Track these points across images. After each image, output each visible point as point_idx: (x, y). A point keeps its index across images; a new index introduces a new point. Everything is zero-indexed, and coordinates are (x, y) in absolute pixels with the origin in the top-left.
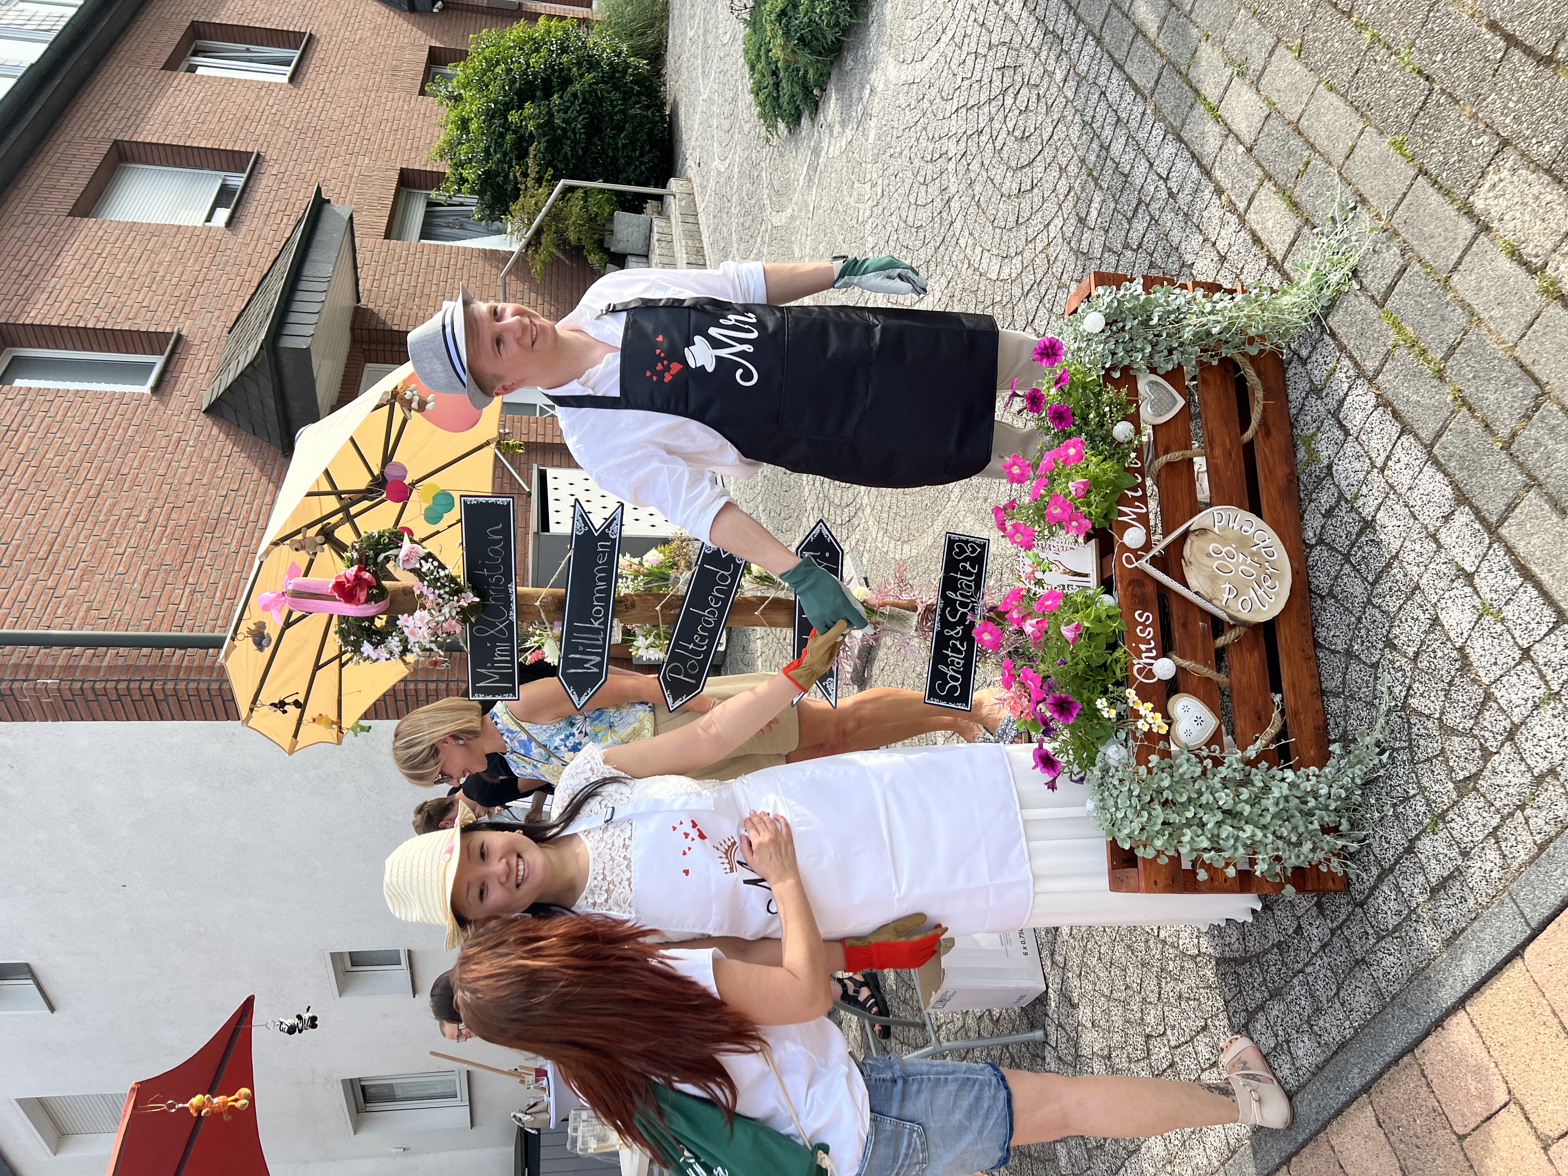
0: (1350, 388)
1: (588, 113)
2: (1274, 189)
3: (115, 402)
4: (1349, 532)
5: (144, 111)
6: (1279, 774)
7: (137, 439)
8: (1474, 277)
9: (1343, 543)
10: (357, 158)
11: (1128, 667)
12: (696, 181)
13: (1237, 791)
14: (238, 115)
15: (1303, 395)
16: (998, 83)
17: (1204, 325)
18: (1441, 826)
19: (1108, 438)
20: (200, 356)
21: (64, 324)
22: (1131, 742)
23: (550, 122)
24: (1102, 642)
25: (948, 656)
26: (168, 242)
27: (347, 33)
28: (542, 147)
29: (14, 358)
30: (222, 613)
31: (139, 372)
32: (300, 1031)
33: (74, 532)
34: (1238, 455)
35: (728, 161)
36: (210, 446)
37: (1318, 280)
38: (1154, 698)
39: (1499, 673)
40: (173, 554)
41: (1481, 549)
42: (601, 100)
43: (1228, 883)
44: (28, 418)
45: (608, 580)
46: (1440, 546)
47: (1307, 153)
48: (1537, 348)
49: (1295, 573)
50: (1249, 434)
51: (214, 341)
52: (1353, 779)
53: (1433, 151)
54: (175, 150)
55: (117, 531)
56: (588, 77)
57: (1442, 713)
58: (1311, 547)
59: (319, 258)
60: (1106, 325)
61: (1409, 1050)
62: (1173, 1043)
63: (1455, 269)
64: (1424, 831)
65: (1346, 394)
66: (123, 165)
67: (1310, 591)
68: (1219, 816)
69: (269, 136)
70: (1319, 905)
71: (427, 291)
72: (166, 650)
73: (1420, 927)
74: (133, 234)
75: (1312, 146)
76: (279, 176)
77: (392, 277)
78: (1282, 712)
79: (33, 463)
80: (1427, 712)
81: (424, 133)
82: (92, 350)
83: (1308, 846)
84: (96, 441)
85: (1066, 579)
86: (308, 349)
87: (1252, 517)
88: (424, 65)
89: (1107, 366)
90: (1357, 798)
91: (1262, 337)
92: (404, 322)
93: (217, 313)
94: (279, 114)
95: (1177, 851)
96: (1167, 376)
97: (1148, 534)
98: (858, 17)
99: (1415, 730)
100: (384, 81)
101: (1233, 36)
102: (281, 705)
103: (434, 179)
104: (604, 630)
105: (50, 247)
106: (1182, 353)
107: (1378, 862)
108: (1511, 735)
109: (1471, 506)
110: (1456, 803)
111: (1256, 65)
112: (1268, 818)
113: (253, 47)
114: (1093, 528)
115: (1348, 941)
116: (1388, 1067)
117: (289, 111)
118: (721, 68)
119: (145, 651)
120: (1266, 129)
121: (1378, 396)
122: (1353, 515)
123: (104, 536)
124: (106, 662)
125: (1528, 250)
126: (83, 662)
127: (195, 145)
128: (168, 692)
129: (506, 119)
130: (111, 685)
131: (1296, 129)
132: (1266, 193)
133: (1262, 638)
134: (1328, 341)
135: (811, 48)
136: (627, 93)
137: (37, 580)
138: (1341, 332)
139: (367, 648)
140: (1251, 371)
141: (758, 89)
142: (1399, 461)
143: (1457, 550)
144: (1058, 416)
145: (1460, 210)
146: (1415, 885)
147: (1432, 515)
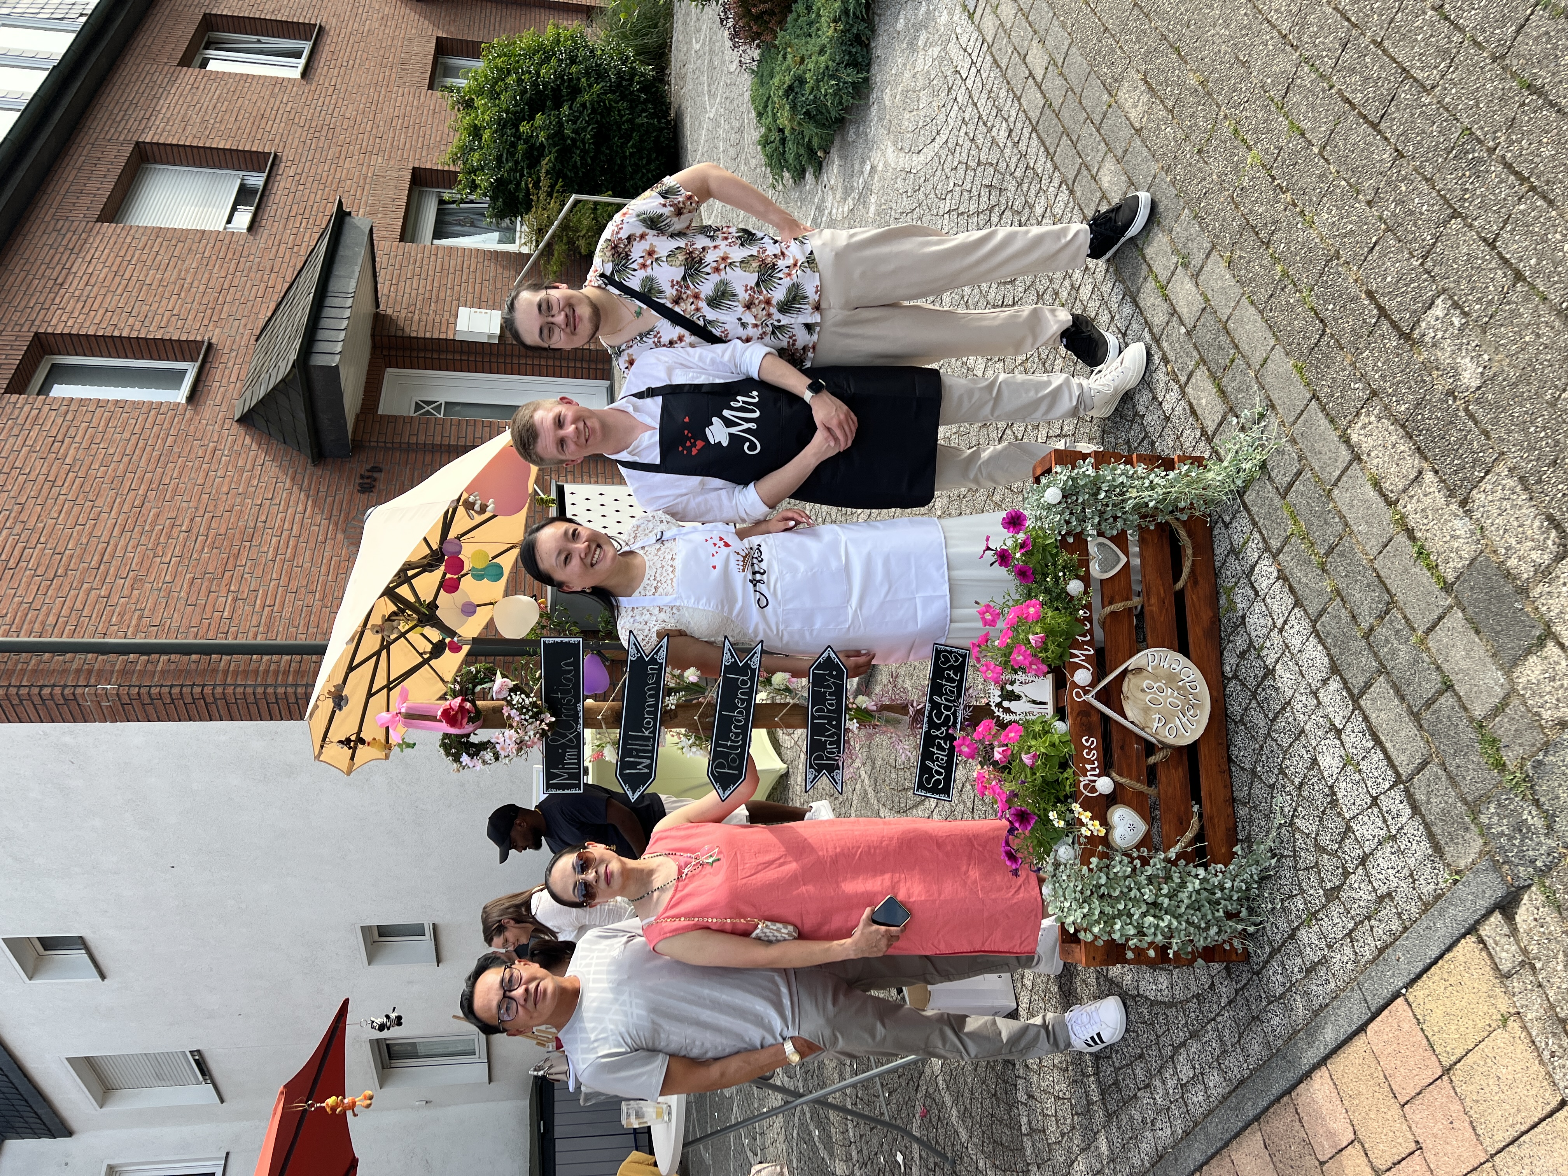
0: (1259, 557)
1: (597, 122)
2: (1207, 373)
3: (153, 412)
4: (1256, 675)
5: (164, 111)
6: (1194, 871)
7: (176, 449)
8: (1348, 495)
9: (1251, 683)
10: (370, 157)
11: (1076, 784)
13: (1159, 886)
15: (1226, 552)
16: (986, 199)
17: (1143, 498)
18: (1314, 922)
19: (1062, 595)
20: (230, 364)
21: (100, 333)
22: (1076, 846)
23: (559, 132)
24: (1056, 762)
25: (934, 753)
26: (194, 248)
27: (356, 25)
28: (552, 157)
29: (53, 365)
30: (263, 620)
31: (174, 379)
33: (122, 543)
34: (1170, 601)
36: (244, 456)
37: (1235, 464)
38: (1097, 809)
39: (1356, 811)
40: (215, 562)
41: (1347, 713)
42: (609, 109)
44: (72, 428)
45: (656, 696)
46: (1319, 703)
48: (1389, 565)
49: (1214, 702)
50: (1180, 584)
51: (243, 350)
52: (1251, 876)
53: (1324, 382)
54: (195, 150)
55: (162, 540)
56: (596, 88)
57: (1317, 835)
58: (1229, 679)
59: (342, 273)
60: (1063, 497)
61: (1288, 1092)
62: (1117, 1065)
63: (1335, 484)
64: (1302, 923)
65: (1257, 562)
66: (145, 166)
67: (1227, 715)
68: (1144, 908)
69: (285, 136)
70: (1227, 968)
71: (442, 295)
72: (214, 656)
73: (1298, 998)
74: (159, 240)
75: (1236, 347)
76: (297, 177)
77: (408, 282)
78: (1201, 816)
79: (79, 474)
80: (1307, 831)
81: (434, 130)
82: (127, 357)
83: (1214, 930)
84: (137, 452)
85: (1029, 707)
86: (337, 366)
87: (1180, 657)
88: (431, 58)
89: (1064, 531)
90: (1254, 892)
91: (1191, 507)
92: (422, 329)
93: (243, 321)
94: (293, 112)
95: (1110, 936)
96: (1111, 539)
98: (860, 98)
99: (1298, 843)
100: (393, 75)
101: (1178, 230)
102: (347, 742)
103: (446, 179)
105: (82, 255)
106: (1125, 520)
107: (1270, 942)
108: (1363, 861)
109: (1342, 677)
110: (1324, 906)
111: (1196, 261)
112: (1183, 910)
113: (263, 39)
114: (1050, 667)
115: (1248, 1001)
116: (1273, 1103)
117: (303, 108)
118: (727, 94)
119: (194, 657)
120: (1202, 320)
121: (1279, 571)
122: (1259, 661)
123: (150, 546)
124: (159, 668)
125: (1386, 485)
126: (138, 668)
127: (214, 146)
128: (218, 696)
129: (518, 129)
130: (165, 690)
131: (1225, 328)
132: (1201, 374)
133: (1185, 758)
134: (1245, 514)
135: (816, 122)
136: (634, 102)
137: (92, 589)
138: (1254, 510)
139: (465, 758)
140: (1183, 533)
141: (765, 142)
142: (1292, 627)
143: (1330, 709)
144: (1022, 574)
145: (1340, 437)
146: (1295, 964)
147: (1314, 677)
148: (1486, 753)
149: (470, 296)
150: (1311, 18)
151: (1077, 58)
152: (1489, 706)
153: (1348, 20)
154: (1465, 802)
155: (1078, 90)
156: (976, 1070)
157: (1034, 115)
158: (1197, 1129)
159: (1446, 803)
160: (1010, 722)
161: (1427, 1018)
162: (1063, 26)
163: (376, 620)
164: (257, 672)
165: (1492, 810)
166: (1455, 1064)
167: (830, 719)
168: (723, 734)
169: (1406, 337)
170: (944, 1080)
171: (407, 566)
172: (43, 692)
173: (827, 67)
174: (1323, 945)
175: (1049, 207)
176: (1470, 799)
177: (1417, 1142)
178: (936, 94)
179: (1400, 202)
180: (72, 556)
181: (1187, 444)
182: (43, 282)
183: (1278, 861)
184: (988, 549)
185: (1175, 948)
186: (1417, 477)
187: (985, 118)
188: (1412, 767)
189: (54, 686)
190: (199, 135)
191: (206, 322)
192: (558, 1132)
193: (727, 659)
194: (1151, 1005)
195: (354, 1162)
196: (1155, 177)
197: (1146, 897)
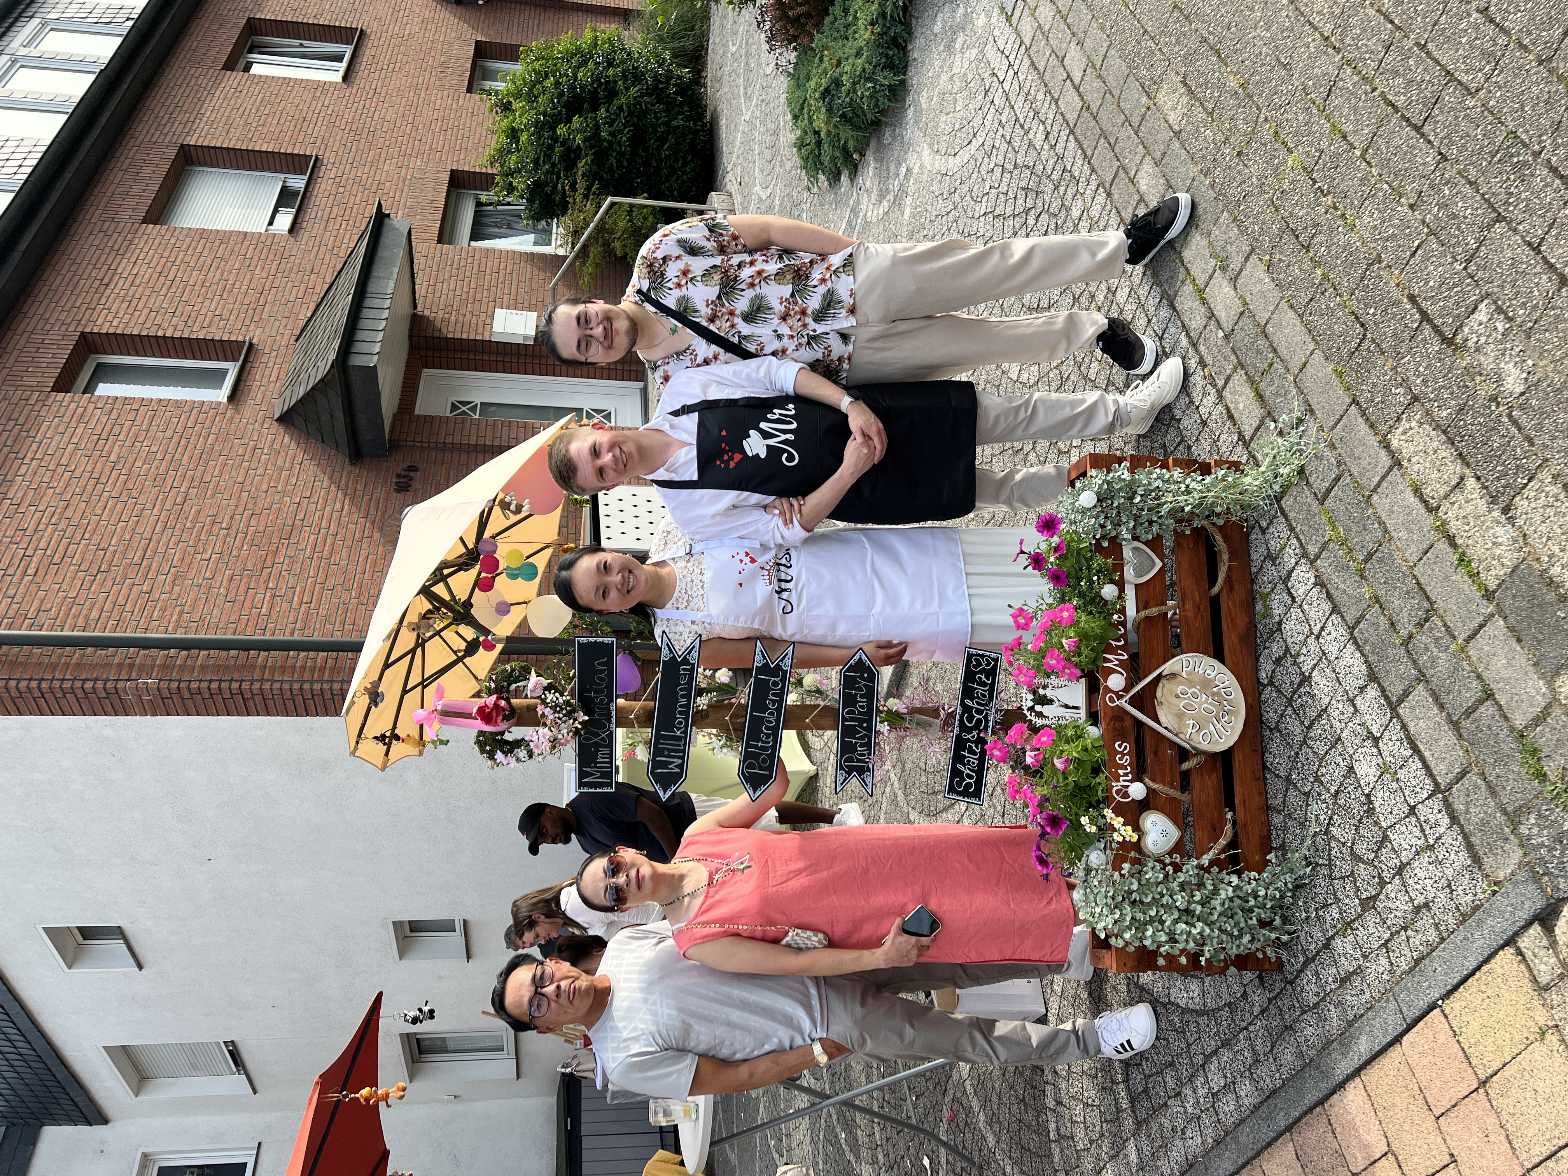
0: (1297, 563)
1: (633, 125)
2: (1245, 377)
3: (195, 411)
4: (1292, 681)
5: (208, 113)
6: (1227, 879)
7: (217, 448)
8: (1388, 501)
9: (1287, 689)
10: (409, 159)
11: (1109, 789)
12: (738, 199)
13: (1191, 893)
14: (296, 117)
15: (1262, 558)
16: (1022, 202)
17: (1178, 503)
18: (1349, 931)
19: (1096, 599)
20: (270, 364)
21: (144, 333)
22: (1108, 852)
23: (596, 135)
24: (1088, 767)
25: (965, 757)
27: (397, 28)
28: (589, 159)
30: (300, 617)
31: (215, 378)
33: (164, 539)
34: (1205, 605)
35: (769, 191)
36: (283, 454)
38: (1129, 814)
39: (1394, 821)
40: (253, 559)
41: (1385, 721)
42: (646, 112)
44: (116, 427)
46: (1356, 710)
47: (1271, 355)
48: (1430, 572)
49: (1249, 709)
50: (1216, 590)
51: (283, 350)
52: (1286, 884)
53: (1364, 387)
54: (238, 153)
55: (202, 537)
56: (633, 90)
57: (1353, 843)
58: (1265, 686)
59: (381, 274)
60: (1098, 500)
61: (1321, 1102)
62: (1147, 1072)
63: (1375, 490)
64: (1337, 933)
65: (1294, 568)
66: (189, 168)
67: (1262, 722)
69: (326, 139)
70: (1260, 977)
71: (479, 297)
72: (252, 652)
73: (1332, 1008)
74: (203, 241)
75: (1275, 351)
76: (337, 180)
77: (446, 283)
78: (1234, 823)
79: (123, 472)
80: (1342, 840)
81: (472, 133)
82: (170, 357)
83: (1247, 938)
84: (179, 450)
85: (1062, 711)
86: (375, 366)
87: (1215, 662)
88: (470, 61)
89: (1098, 536)
90: (1288, 900)
91: (1227, 512)
92: (459, 329)
93: (284, 321)
94: (334, 115)
95: (1142, 942)
96: (1147, 543)
98: (896, 101)
99: (1333, 852)
100: (433, 78)
101: (1217, 233)
102: (382, 738)
103: (483, 181)
104: (685, 738)
105: (127, 256)
107: (1304, 952)
108: (1400, 870)
109: (1379, 685)
110: (1360, 916)
111: (1235, 264)
113: (306, 43)
114: (1083, 671)
115: (1281, 1010)
116: (1304, 1114)
117: (344, 111)
118: (763, 97)
119: (233, 653)
120: (1240, 324)
121: (1316, 577)
122: (1295, 668)
123: (191, 543)
124: (199, 663)
125: (1427, 491)
126: (178, 662)
127: (257, 148)
128: (255, 692)
129: (555, 132)
130: (204, 685)
131: (1264, 332)
132: (1239, 378)
133: (1219, 764)
134: (1282, 519)
135: (852, 125)
136: (670, 106)
137: (134, 585)
138: (1292, 515)
139: (499, 756)
140: (1219, 538)
141: (801, 145)
142: (1330, 634)
143: (1368, 717)
144: (1056, 578)
145: (1380, 442)
146: (1329, 974)
147: (1351, 684)
148: (1527, 763)
149: (506, 298)
150: (1354, 21)
151: (1115, 60)
152: (1529, 716)
153: (1392, 22)
154: (1505, 812)
155: (1116, 93)
156: (1004, 1075)
157: (1071, 117)
158: (1228, 1139)
159: (1486, 813)
160: (1043, 727)
161: (1464, 1030)
162: (1102, 28)
163: (412, 617)
164: (293, 668)
165: (1533, 821)
166: (1492, 1076)
167: (861, 722)
168: (754, 734)
169: (1448, 341)
170: (972, 1085)
171: (444, 565)
172: (86, 686)
173: (864, 70)
174: (1358, 955)
175: (1086, 210)
176: (1510, 809)
177: (1452, 1155)
178: (972, 96)
179: (1443, 206)
180: (115, 552)
181: (1224, 449)
182: (89, 282)
183: (1313, 869)
184: (1022, 552)
185: (1207, 955)
186: (1458, 484)
187: (1022, 121)
188: (1451, 776)
189: (96, 679)
190: (242, 137)
192: (585, 1129)
193: (759, 661)
194: (1183, 1013)
195: (385, 1154)
196: (1193, 180)
197: (1178, 904)
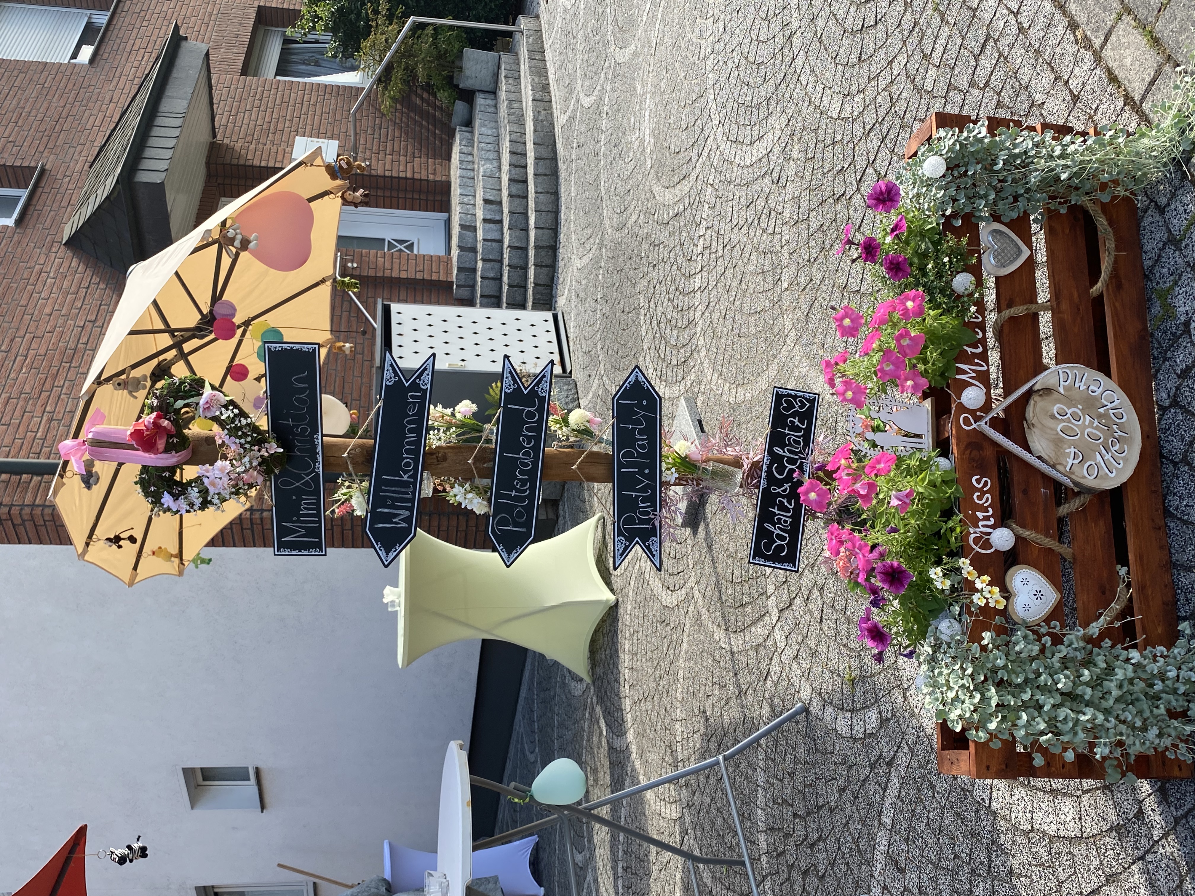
2: (1134, 23)
6: (1124, 654)
11: (964, 537)
12: (544, 18)
13: (1077, 671)
15: (1160, 245)
17: (1052, 170)
19: (947, 290)
20: (63, 190)
22: (965, 617)
24: (937, 508)
26: (35, 79)
31: (5, 205)
32: (131, 861)
34: (1086, 309)
36: (68, 278)
37: (1179, 121)
38: (991, 570)
40: (32, 383)
43: (1066, 770)
45: (418, 431)
49: (1146, 437)
50: (1098, 288)
51: (76, 176)
59: (174, 94)
60: (947, 169)
67: (1162, 456)
68: (1058, 699)
71: (280, 127)
72: (24, 476)
77: (247, 113)
78: (1128, 586)
83: (1153, 732)
85: (899, 441)
86: (162, 183)
87: (1100, 376)
89: (948, 213)
91: (1116, 182)
93: (79, 148)
95: (1012, 735)
96: (1009, 224)
97: (988, 394)
102: (116, 540)
103: (290, 17)
104: (414, 483)
106: (1029, 200)
112: (1111, 702)
114: (930, 387)
128: (26, 517)
132: (1125, 28)
133: (1108, 508)
139: (167, 500)
140: (1102, 220)
144: (894, 267)
149: (308, 128)
167: (641, 467)
184: (849, 243)
185: (1102, 750)
191: (41, 149)
193: (510, 384)
197: (1060, 686)
